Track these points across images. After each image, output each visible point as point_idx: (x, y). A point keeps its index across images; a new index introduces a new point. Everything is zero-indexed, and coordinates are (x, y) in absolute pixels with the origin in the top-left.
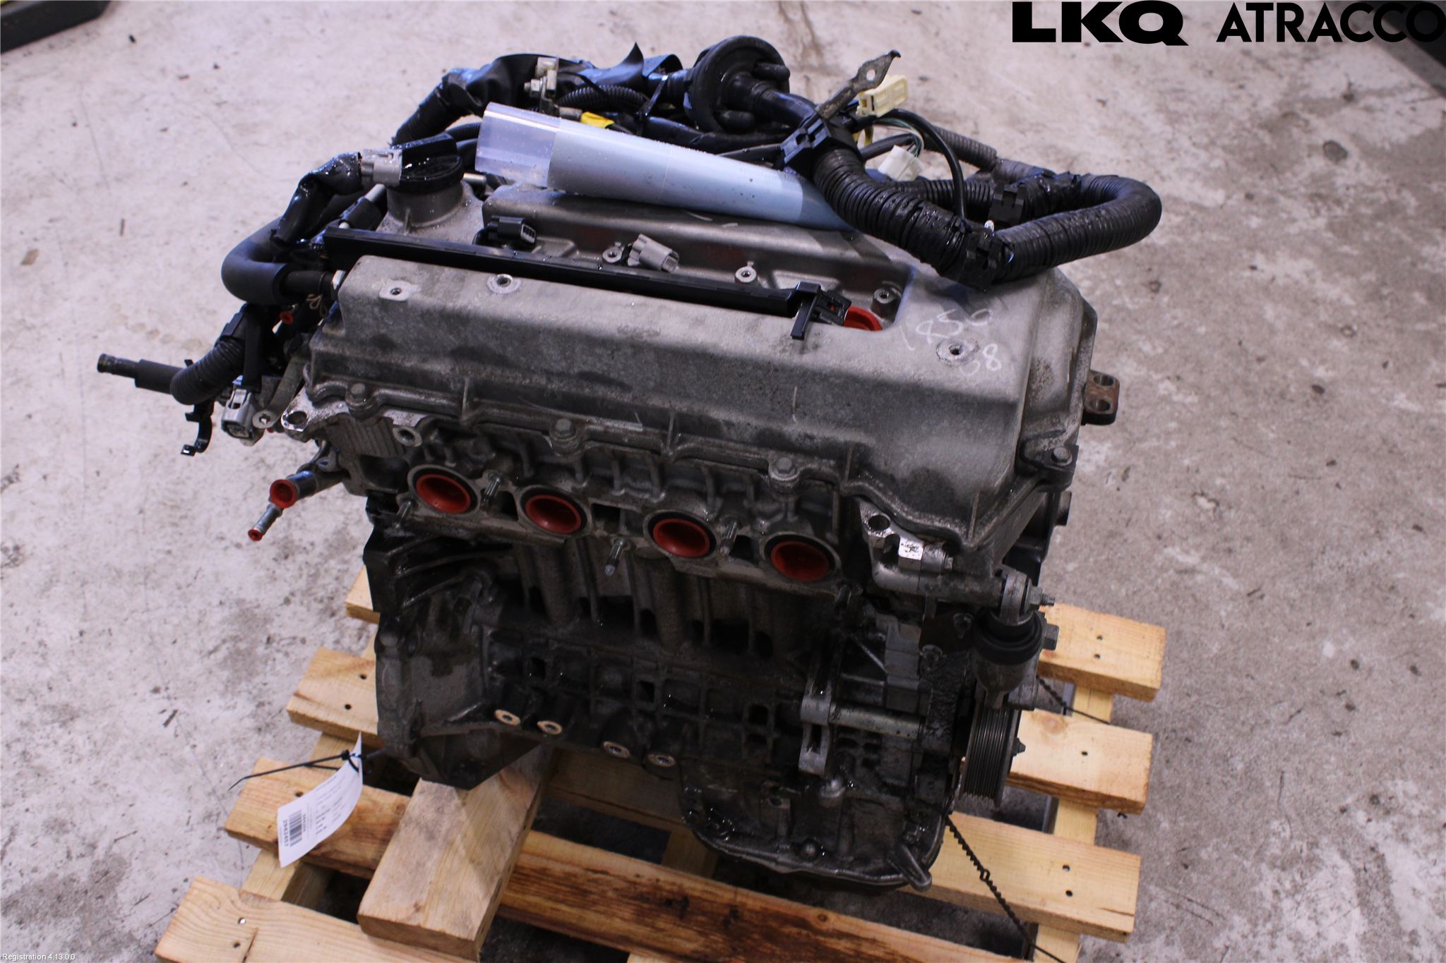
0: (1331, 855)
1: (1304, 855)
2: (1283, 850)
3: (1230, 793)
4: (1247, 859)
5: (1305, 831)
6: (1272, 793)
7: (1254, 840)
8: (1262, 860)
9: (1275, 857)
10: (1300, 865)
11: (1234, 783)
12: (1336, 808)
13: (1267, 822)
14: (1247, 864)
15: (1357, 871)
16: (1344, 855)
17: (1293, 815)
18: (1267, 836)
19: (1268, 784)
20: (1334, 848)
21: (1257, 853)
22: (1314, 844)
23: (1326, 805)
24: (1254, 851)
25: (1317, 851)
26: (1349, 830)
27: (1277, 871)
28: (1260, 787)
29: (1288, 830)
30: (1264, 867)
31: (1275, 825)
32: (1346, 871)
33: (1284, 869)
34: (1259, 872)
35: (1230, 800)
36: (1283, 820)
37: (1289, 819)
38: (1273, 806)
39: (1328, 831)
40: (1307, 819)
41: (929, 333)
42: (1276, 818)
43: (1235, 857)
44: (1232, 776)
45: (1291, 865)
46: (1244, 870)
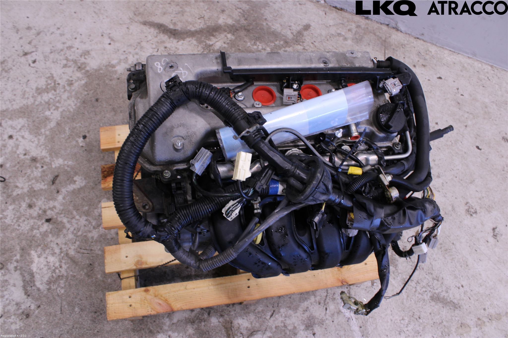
0: (43, 287)
1: (52, 284)
2: (60, 283)
3: (79, 297)
4: (71, 275)
5: (52, 293)
6: (64, 303)
7: (69, 283)
8: (66, 277)
9: (62, 279)
10: (53, 279)
11: (78, 302)
12: (42, 306)
13: (65, 291)
14: (71, 273)
15: (34, 285)
16: (39, 289)
17: (57, 298)
18: (65, 286)
19: (66, 306)
20: (42, 290)
21: (68, 278)
22: (49, 289)
23: (45, 306)
24: (69, 279)
25: (48, 287)
26: (37, 300)
27: (61, 275)
28: (69, 304)
29: (58, 292)
30: (65, 274)
31: (63, 291)
32: (38, 284)
33: (59, 276)
34: (67, 271)
35: (79, 294)
36: (60, 294)
37: (58, 295)
38: (64, 298)
39: (44, 296)
40: (52, 298)
42: (63, 294)
43: (75, 274)
44: (79, 304)
45: (56, 279)
46: (72, 270)
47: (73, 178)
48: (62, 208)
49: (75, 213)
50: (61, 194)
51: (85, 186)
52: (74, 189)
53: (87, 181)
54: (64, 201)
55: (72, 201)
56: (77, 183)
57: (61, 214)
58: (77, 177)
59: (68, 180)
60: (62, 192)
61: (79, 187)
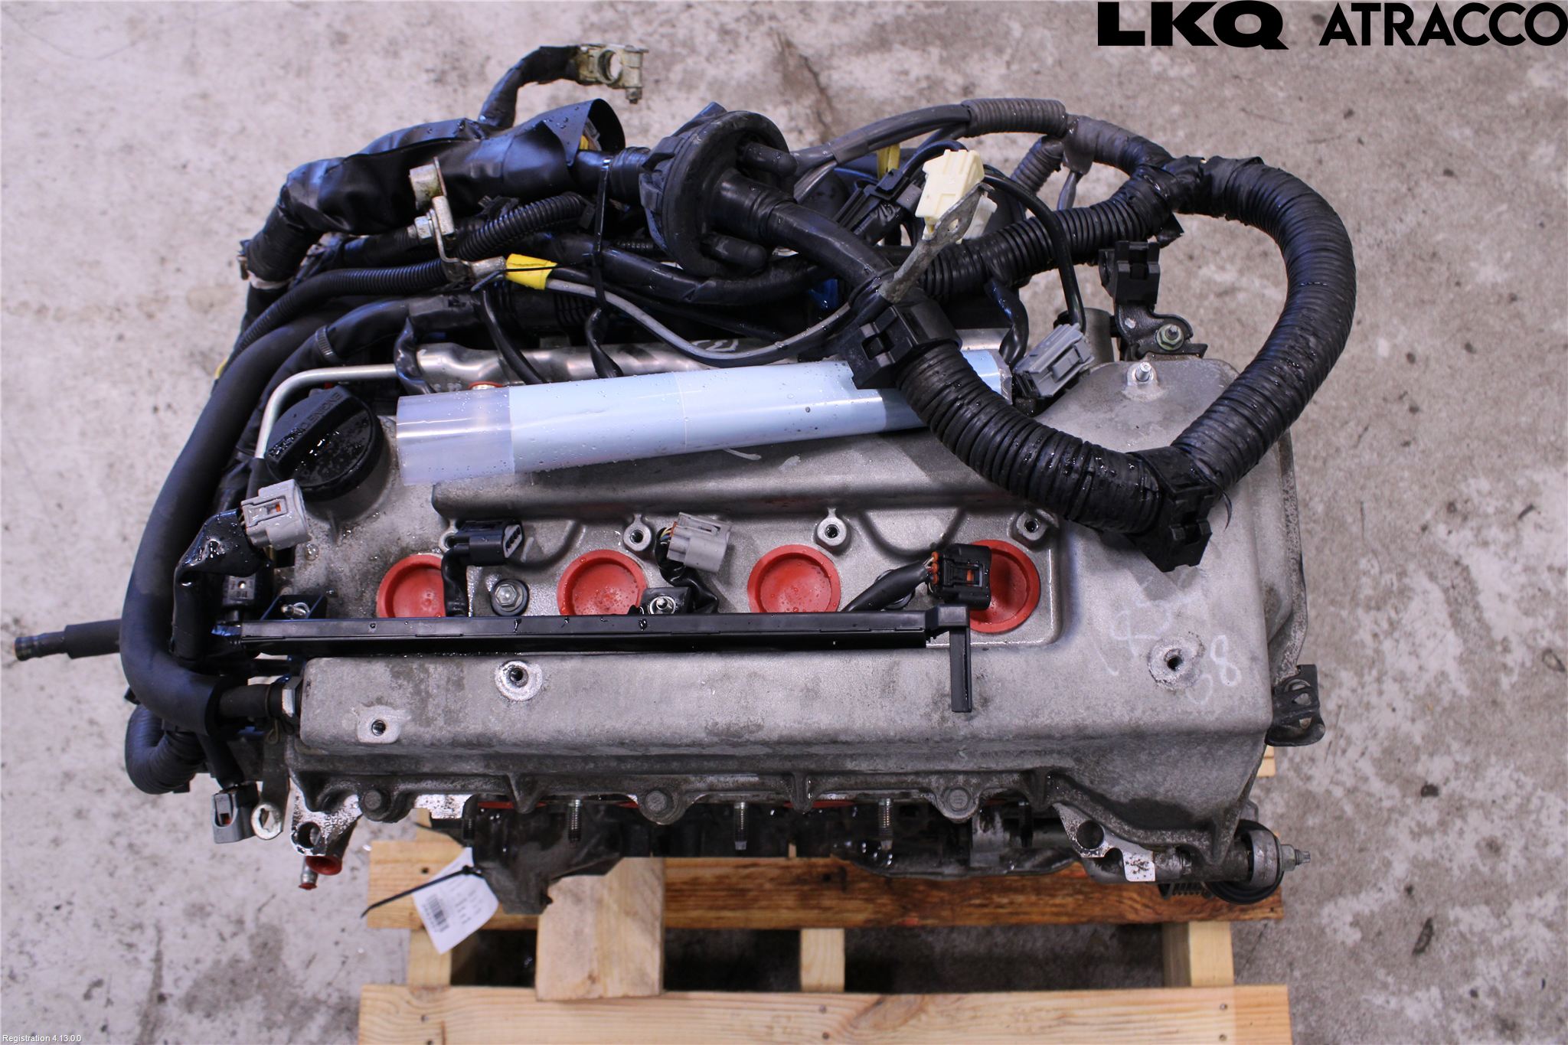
0: (1419, 580)
1: (1395, 588)
2: (1375, 589)
3: (1316, 540)
4: (1342, 607)
5: (1392, 561)
6: (1355, 529)
7: (1346, 585)
8: (1357, 605)
9: (1369, 599)
10: (1393, 601)
11: (1318, 528)
12: (1417, 529)
13: (1356, 563)
14: (1344, 613)
15: (1446, 591)
16: (1432, 577)
17: (1377, 546)
18: (1358, 579)
19: (1350, 520)
20: (1421, 572)
21: (1352, 599)
22: (1403, 574)
23: (1407, 527)
24: (1348, 598)
25: (1406, 581)
26: (1432, 549)
27: (1373, 613)
28: (1343, 525)
29: (1376, 565)
30: (1360, 612)
31: (1363, 564)
32: (1436, 594)
33: (1378, 609)
34: (1357, 619)
35: (1317, 548)
36: (1370, 555)
37: (1375, 553)
38: (1358, 544)
39: (1414, 555)
40: (1392, 547)
41: (1129, 636)
42: (1363, 555)
43: (1332, 609)
44: (1315, 522)
45: (1385, 603)
46: (1343, 621)
47: (1363, 939)
48: (1391, 830)
49: (1349, 809)
50: (1399, 880)
51: (1320, 903)
52: (1356, 893)
53: (1316, 920)
54: (1387, 853)
55: (1361, 850)
56: (1349, 918)
57: (1391, 810)
58: (1350, 942)
59: (1379, 933)
60: (1397, 890)
61: (1341, 901)
